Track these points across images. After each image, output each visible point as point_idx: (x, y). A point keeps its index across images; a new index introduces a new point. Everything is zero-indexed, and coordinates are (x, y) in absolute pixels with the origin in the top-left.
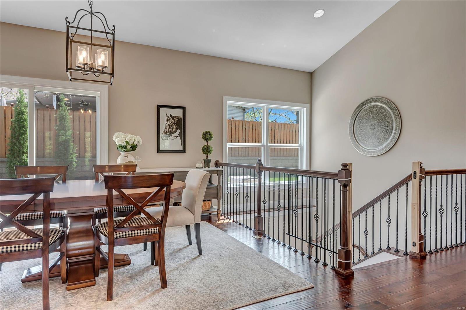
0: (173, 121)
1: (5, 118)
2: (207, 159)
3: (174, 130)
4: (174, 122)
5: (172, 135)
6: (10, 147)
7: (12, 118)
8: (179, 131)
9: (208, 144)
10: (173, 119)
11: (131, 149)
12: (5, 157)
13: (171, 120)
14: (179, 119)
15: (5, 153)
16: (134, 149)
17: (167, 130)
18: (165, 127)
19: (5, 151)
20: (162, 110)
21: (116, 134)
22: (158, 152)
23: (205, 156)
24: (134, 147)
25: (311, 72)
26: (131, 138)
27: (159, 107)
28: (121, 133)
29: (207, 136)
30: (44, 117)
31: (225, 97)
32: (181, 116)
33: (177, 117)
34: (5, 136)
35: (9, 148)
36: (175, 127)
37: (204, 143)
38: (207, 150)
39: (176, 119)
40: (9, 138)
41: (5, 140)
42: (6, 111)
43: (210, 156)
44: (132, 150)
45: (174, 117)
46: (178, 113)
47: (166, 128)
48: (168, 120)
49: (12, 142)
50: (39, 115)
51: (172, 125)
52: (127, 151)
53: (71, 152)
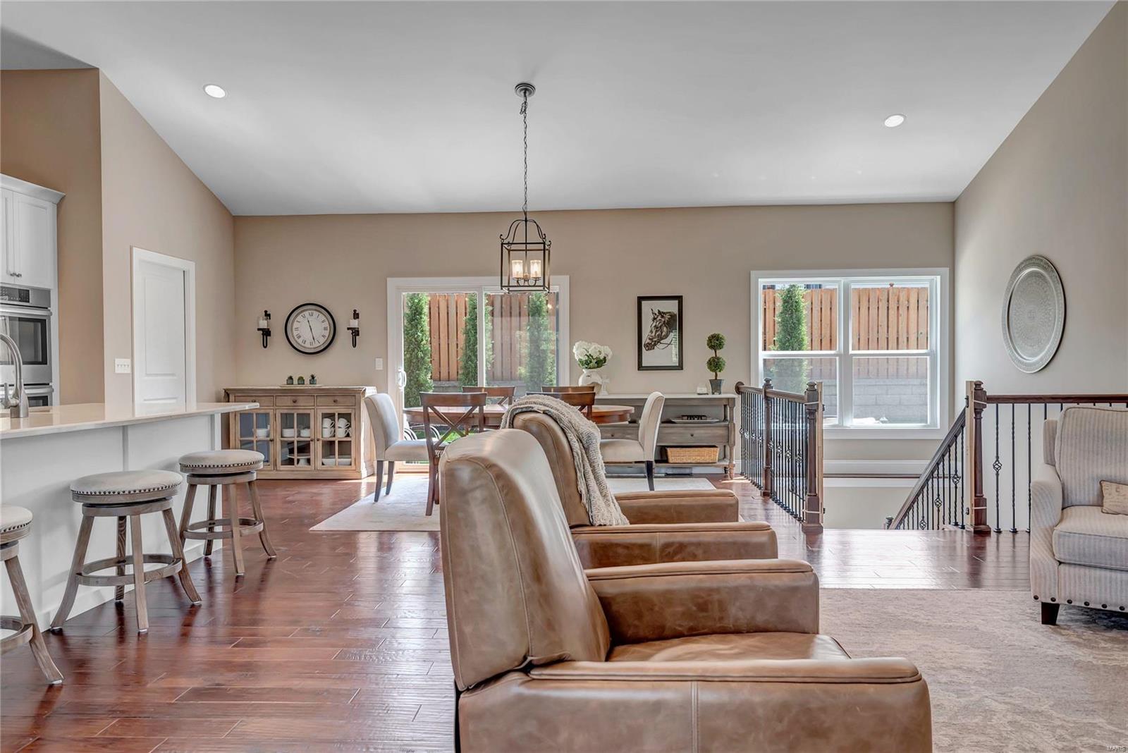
0: (663, 320)
1: (457, 313)
2: (716, 379)
3: (664, 334)
4: (664, 322)
5: (662, 342)
6: (463, 363)
7: (466, 316)
8: (672, 335)
9: (718, 356)
10: (662, 317)
11: (596, 365)
12: (458, 380)
13: (659, 318)
14: (672, 316)
15: (458, 372)
16: (600, 365)
17: (653, 334)
18: (649, 329)
19: (458, 369)
20: (644, 303)
21: (577, 344)
22: (639, 369)
23: (712, 375)
24: (600, 363)
25: (953, 200)
26: (595, 350)
27: (640, 299)
28: (584, 342)
29: (715, 342)
30: (511, 308)
31: (753, 273)
32: (676, 311)
33: (670, 313)
34: (457, 344)
35: (461, 364)
36: (665, 329)
37: (711, 353)
38: (715, 365)
39: (667, 317)
40: (462, 349)
41: (457, 351)
42: (459, 302)
43: (720, 375)
44: (598, 367)
45: (664, 313)
46: (672, 307)
47: (651, 332)
48: (654, 319)
49: (466, 354)
50: (503, 306)
51: (661, 327)
52: (590, 368)
53: (550, 371)
